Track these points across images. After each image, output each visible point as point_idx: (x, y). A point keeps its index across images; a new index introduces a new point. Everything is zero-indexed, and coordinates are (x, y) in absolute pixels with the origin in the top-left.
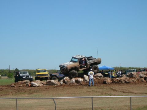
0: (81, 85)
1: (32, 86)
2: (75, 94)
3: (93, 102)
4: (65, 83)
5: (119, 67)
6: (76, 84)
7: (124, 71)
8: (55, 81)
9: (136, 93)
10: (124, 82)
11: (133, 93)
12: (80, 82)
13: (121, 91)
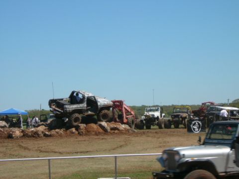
5: (40, 110)
7: (45, 116)
9: (60, 153)
10: (42, 135)
11: (55, 152)
13: (36, 150)
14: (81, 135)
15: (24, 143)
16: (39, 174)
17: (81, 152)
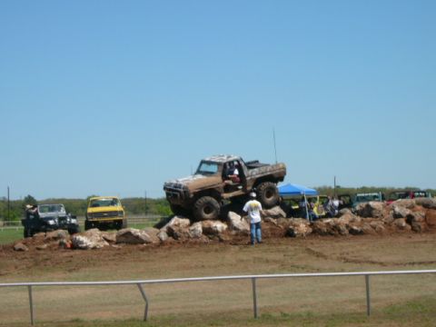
0: (221, 240)
1: (75, 246)
2: (202, 269)
3: (257, 291)
4: (174, 238)
5: (333, 187)
6: (205, 239)
7: (348, 198)
8: (144, 233)
9: (381, 264)
10: (347, 232)
11: (373, 263)
12: (217, 232)
13: (338, 259)
14: (416, 231)
15: (317, 245)
16: (346, 301)
17: (420, 263)
